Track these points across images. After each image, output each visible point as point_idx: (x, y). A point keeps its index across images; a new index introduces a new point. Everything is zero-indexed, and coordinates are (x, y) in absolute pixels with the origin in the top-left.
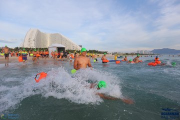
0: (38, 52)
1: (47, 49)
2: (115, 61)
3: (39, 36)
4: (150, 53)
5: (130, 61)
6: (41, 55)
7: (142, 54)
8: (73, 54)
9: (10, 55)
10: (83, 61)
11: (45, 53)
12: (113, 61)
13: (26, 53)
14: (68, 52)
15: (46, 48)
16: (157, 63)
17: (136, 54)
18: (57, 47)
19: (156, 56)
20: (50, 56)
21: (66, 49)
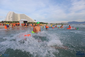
4: (67, 23)
7: (64, 24)
14: (29, 23)
17: (61, 24)
18: (24, 21)
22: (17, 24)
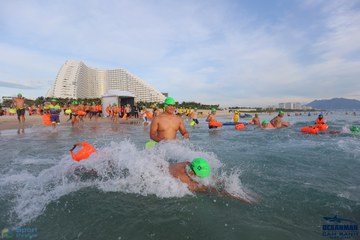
0: (81, 106)
1: (98, 101)
2: (235, 124)
3: (84, 75)
4: (306, 108)
5: (264, 125)
6: (87, 112)
7: (290, 110)
8: (151, 111)
9: (27, 113)
10: (169, 124)
11: (95, 107)
12: (230, 124)
13: (57, 107)
14: (141, 106)
15: (98, 99)
16: (320, 128)
17: (277, 110)
18: (120, 97)
19: (319, 113)
20: (105, 114)
21: (136, 101)
22: (91, 107)
